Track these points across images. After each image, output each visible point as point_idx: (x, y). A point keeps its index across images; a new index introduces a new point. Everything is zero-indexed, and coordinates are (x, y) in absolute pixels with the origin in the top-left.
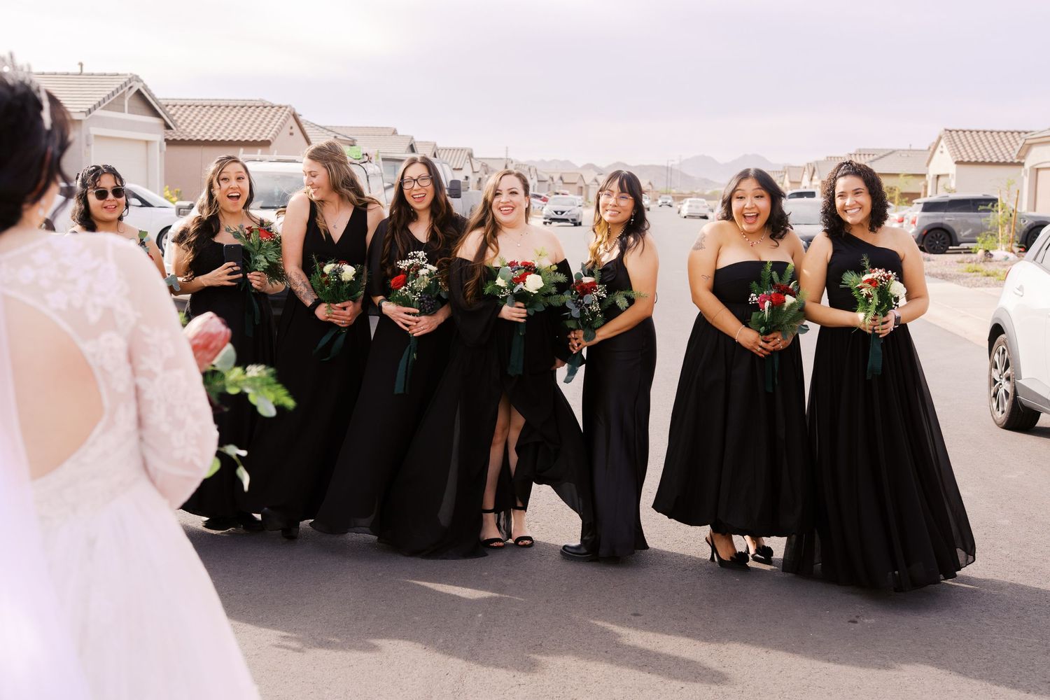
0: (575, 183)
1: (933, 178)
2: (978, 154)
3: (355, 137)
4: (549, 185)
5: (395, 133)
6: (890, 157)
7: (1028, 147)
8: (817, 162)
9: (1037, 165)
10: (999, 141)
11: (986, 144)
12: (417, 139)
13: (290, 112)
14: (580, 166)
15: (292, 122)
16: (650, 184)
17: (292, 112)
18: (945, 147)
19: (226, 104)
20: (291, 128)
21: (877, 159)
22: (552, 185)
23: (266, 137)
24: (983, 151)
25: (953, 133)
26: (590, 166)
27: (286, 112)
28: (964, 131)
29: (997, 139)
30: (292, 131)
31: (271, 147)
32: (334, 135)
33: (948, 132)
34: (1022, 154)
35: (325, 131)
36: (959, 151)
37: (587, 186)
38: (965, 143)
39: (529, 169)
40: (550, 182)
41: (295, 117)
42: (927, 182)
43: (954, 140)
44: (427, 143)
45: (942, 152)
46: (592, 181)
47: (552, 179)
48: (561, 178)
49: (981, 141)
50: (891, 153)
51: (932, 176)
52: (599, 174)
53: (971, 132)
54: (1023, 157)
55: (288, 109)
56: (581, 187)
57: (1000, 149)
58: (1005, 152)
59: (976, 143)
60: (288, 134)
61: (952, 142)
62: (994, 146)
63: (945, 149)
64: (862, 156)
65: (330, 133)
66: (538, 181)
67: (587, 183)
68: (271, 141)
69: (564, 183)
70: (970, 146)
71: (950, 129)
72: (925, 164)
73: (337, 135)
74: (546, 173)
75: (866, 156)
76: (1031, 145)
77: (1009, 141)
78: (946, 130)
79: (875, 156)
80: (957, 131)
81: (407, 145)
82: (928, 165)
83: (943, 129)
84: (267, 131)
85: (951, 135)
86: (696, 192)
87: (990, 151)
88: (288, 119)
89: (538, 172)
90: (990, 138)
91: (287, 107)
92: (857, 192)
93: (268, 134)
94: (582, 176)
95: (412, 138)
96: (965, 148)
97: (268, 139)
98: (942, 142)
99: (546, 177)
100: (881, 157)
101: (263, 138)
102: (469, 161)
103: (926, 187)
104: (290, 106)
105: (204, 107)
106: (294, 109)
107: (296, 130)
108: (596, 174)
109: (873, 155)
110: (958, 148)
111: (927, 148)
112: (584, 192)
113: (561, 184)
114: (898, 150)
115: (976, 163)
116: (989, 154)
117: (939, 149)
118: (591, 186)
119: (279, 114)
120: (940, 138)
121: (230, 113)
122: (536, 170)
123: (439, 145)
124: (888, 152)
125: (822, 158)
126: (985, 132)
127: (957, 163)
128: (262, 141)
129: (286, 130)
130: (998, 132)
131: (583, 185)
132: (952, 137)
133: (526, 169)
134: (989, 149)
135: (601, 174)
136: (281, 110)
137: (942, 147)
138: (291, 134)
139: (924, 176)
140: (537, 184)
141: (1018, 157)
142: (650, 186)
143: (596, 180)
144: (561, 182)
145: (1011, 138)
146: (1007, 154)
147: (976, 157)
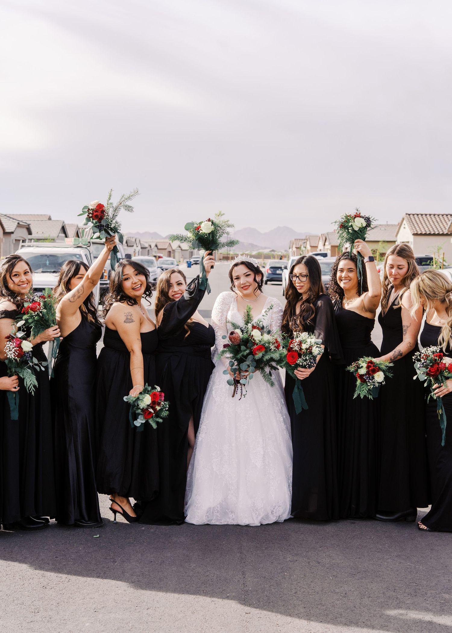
0: (166, 249)
2: (426, 229)
3: (29, 223)
4: (148, 250)
5: (50, 219)
6: (374, 230)
8: (328, 234)
10: (439, 221)
11: (431, 222)
18: (406, 224)
22: (150, 251)
24: (430, 227)
25: (411, 216)
28: (418, 215)
29: (438, 219)
32: (18, 222)
33: (408, 215)
35: (11, 219)
36: (415, 227)
37: (174, 250)
38: (418, 222)
39: (136, 240)
40: (149, 248)
43: (411, 220)
44: (72, 225)
45: (404, 228)
46: (177, 247)
47: (150, 246)
48: (156, 246)
49: (428, 221)
50: (374, 228)
53: (422, 215)
56: (170, 252)
57: (439, 226)
58: (442, 227)
59: (425, 222)
61: (410, 222)
62: (436, 224)
63: (406, 226)
65: (14, 220)
66: (142, 248)
67: (174, 248)
69: (158, 249)
70: (421, 224)
71: (409, 213)
72: (395, 235)
74: (146, 242)
77: (445, 221)
78: (406, 214)
80: (413, 215)
81: (60, 227)
83: (404, 214)
85: (410, 217)
86: (245, 253)
87: (434, 227)
89: (141, 242)
90: (434, 219)
92: (350, 270)
94: (170, 244)
96: (418, 225)
98: (405, 222)
99: (146, 245)
110: (414, 225)
111: (396, 224)
112: (172, 255)
115: (426, 234)
116: (433, 229)
117: (403, 226)
118: (176, 251)
120: (403, 219)
122: (140, 241)
126: (430, 215)
127: (414, 234)
130: (439, 215)
131: (171, 250)
132: (411, 219)
133: (134, 240)
134: (433, 225)
137: (404, 224)
140: (141, 250)
141: (449, 231)
143: (180, 247)
144: (156, 248)
145: (446, 219)
146: (443, 229)
147: (425, 231)
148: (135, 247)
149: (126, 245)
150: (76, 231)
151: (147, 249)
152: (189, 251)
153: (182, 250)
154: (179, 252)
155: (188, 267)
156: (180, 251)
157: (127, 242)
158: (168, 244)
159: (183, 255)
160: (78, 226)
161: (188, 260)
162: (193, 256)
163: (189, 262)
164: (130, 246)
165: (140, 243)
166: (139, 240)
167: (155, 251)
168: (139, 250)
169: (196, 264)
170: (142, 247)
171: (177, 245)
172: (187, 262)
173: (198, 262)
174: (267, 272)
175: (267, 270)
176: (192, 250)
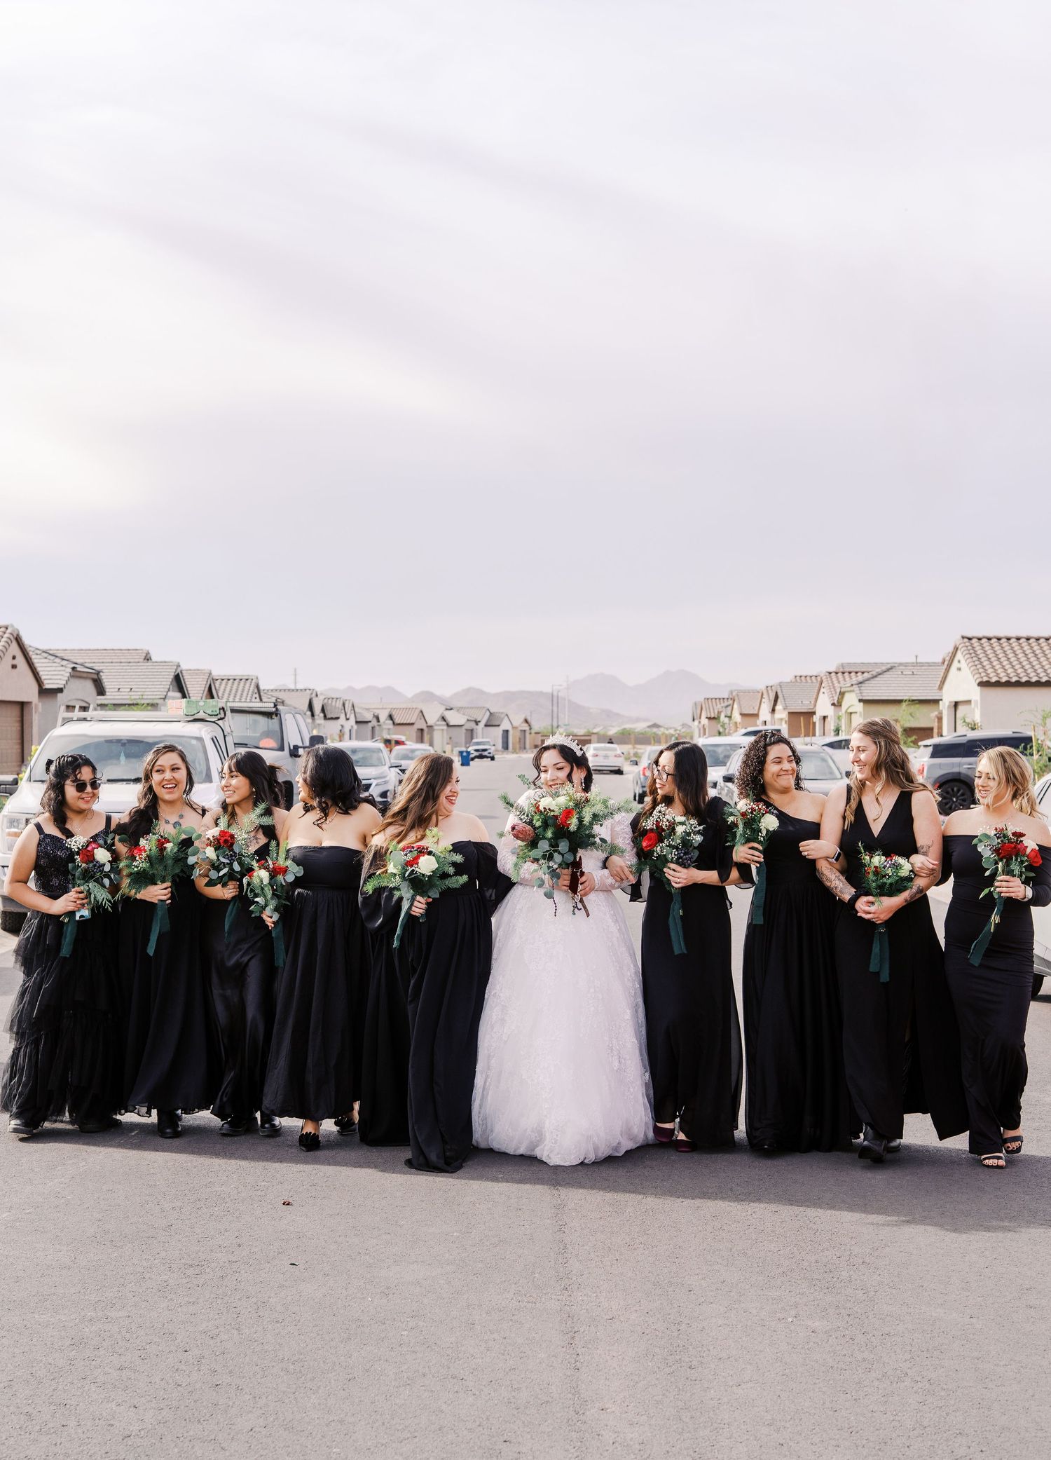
0: (413, 724)
1: (949, 707)
2: (1010, 671)
3: (98, 667)
4: (373, 728)
5: (148, 658)
6: (886, 675)
8: (780, 685)
11: (1021, 656)
12: (184, 666)
13: (12, 634)
14: (410, 696)
15: (15, 648)
16: (526, 721)
17: (16, 634)
18: (962, 661)
20: (14, 657)
22: (377, 728)
25: (974, 641)
26: (429, 696)
27: (7, 635)
28: (990, 639)
29: (1035, 648)
30: (15, 661)
32: (71, 665)
33: (966, 640)
35: (57, 660)
36: (983, 667)
37: (430, 727)
38: (991, 655)
39: (344, 705)
40: (374, 722)
41: (18, 640)
42: (941, 713)
43: (975, 652)
44: (197, 672)
45: (959, 669)
46: (438, 721)
47: (378, 721)
48: (391, 717)
49: (1014, 652)
50: (888, 670)
51: (947, 704)
52: (447, 709)
53: (999, 639)
55: (10, 630)
56: (422, 730)
57: (1040, 663)
59: (1006, 656)
60: (11, 666)
61: (973, 654)
62: (1032, 659)
63: (963, 665)
65: (64, 662)
66: (357, 722)
67: (430, 723)
69: (394, 724)
71: (970, 636)
72: (937, 686)
73: (75, 665)
74: (368, 709)
75: (853, 674)
78: (963, 637)
80: (980, 639)
81: (171, 676)
82: (941, 688)
83: (959, 637)
85: (971, 645)
86: (595, 731)
88: (10, 645)
89: (357, 710)
90: (1027, 648)
91: (6, 627)
94: (422, 712)
95: (178, 666)
96: (991, 663)
98: (959, 656)
99: (368, 716)
102: (257, 696)
103: (940, 719)
104: (12, 626)
106: (18, 631)
107: (20, 660)
108: (444, 708)
109: (863, 673)
110: (981, 663)
111: (940, 661)
112: (426, 737)
113: (391, 726)
114: (901, 664)
115: (1008, 684)
117: (955, 665)
118: (435, 728)
120: (956, 649)
122: (353, 706)
123: (215, 673)
124: (884, 668)
125: (788, 678)
126: (1018, 639)
127: (982, 684)
129: (8, 661)
130: (1038, 639)
131: (424, 726)
132: (973, 648)
133: (339, 704)
135: (451, 709)
137: (959, 662)
138: (14, 666)
139: (936, 702)
140: (355, 727)
142: (527, 725)
143: (444, 719)
144: (391, 722)
147: (1008, 675)
148: (342, 720)
149: (322, 715)
150: (208, 686)
151: (370, 725)
152: (464, 728)
153: (448, 725)
154: (443, 730)
156: (445, 727)
157: (323, 710)
158: (417, 712)
159: (450, 738)
160: (210, 674)
161: (463, 749)
162: (474, 740)
163: (465, 755)
164: (332, 718)
165: (353, 712)
166: (351, 705)
167: (389, 729)
168: (352, 727)
170: (358, 720)
171: (438, 715)
172: (462, 753)
173: (486, 753)
174: (644, 774)
175: (645, 769)
176: (472, 725)
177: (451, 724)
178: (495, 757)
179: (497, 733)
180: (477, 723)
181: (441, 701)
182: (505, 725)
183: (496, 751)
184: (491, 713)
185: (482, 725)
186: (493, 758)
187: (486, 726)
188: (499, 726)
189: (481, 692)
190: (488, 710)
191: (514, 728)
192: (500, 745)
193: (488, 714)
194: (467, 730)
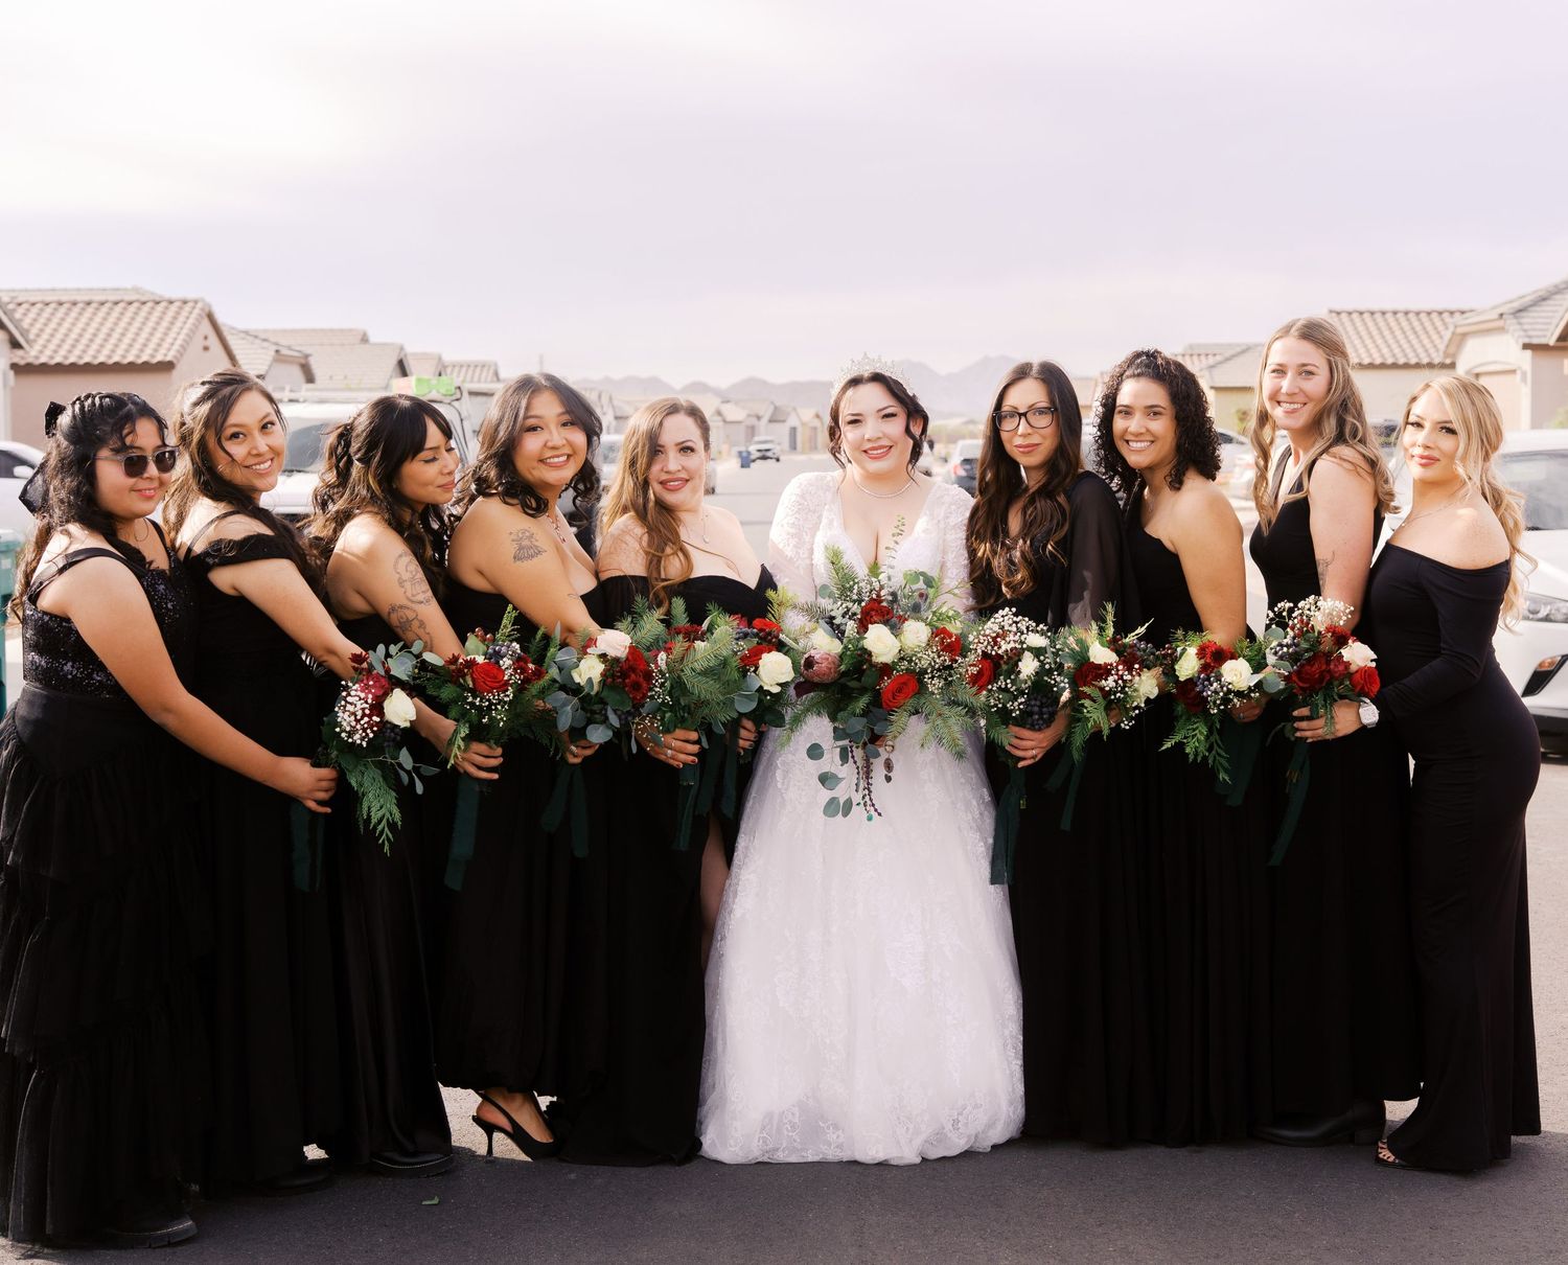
2: (1385, 350)
3: (308, 350)
5: (364, 340)
7: (1460, 339)
9: (1476, 367)
10: (1419, 329)
11: (1397, 333)
12: (409, 349)
13: (202, 310)
14: (681, 387)
15: (206, 327)
16: (818, 416)
17: (207, 310)
19: (87, 298)
20: (206, 338)
21: (1220, 363)
23: (165, 355)
24: (1394, 346)
25: (1344, 316)
26: (704, 389)
27: (196, 311)
28: (1360, 313)
29: (1416, 324)
30: (207, 343)
31: (175, 373)
32: (275, 348)
34: (1452, 350)
35: (257, 341)
38: (1364, 333)
39: (600, 397)
41: (211, 317)
44: (426, 356)
49: (1390, 329)
50: (1242, 352)
52: (723, 402)
54: (1454, 355)
55: (200, 305)
57: (1421, 342)
58: (1429, 346)
59: (1381, 333)
60: (201, 348)
62: (1411, 337)
64: (1195, 358)
65: (265, 344)
68: (175, 361)
70: (1372, 337)
73: (280, 348)
74: (629, 403)
76: (1464, 335)
77: (1436, 328)
78: (1331, 312)
79: (1218, 358)
80: (1349, 314)
81: (393, 361)
84: (166, 345)
85: (1340, 320)
87: (1406, 346)
88: (200, 323)
89: (615, 403)
90: (1404, 324)
91: (196, 302)
92: (1153, 412)
93: (169, 350)
95: (402, 349)
96: (1363, 342)
97: (168, 358)
100: (1228, 359)
101: (159, 358)
104: (203, 300)
105: (47, 304)
106: (210, 306)
107: (213, 341)
108: (720, 400)
114: (1254, 346)
115: (1383, 366)
116: (1403, 351)
119: (184, 313)
121: (95, 314)
122: (611, 398)
128: (159, 362)
129: (198, 342)
132: (1343, 323)
134: (1403, 342)
135: (728, 402)
136: (187, 308)
138: (206, 349)
140: (613, 422)
141: (1446, 355)
142: (818, 421)
145: (1438, 323)
146: (1432, 351)
147: (1382, 356)
152: (744, 424)
153: (725, 421)
155: (742, 466)
156: (721, 424)
159: (728, 436)
161: (743, 449)
162: (756, 439)
163: (744, 454)
169: (764, 458)
171: (713, 410)
172: (740, 453)
173: (769, 454)
174: (955, 473)
175: (956, 467)
176: (753, 421)
177: (729, 419)
178: (781, 458)
179: (782, 431)
180: (759, 418)
181: (717, 392)
182: (792, 421)
183: (782, 451)
184: (776, 408)
185: (765, 420)
186: (778, 460)
187: (770, 421)
188: (784, 421)
189: (764, 383)
190: (772, 403)
191: (803, 424)
192: (786, 444)
193: (772, 407)
194: (748, 427)
